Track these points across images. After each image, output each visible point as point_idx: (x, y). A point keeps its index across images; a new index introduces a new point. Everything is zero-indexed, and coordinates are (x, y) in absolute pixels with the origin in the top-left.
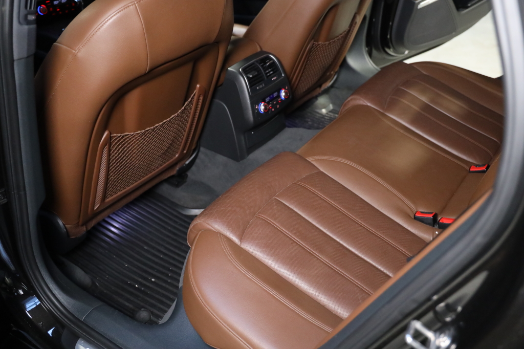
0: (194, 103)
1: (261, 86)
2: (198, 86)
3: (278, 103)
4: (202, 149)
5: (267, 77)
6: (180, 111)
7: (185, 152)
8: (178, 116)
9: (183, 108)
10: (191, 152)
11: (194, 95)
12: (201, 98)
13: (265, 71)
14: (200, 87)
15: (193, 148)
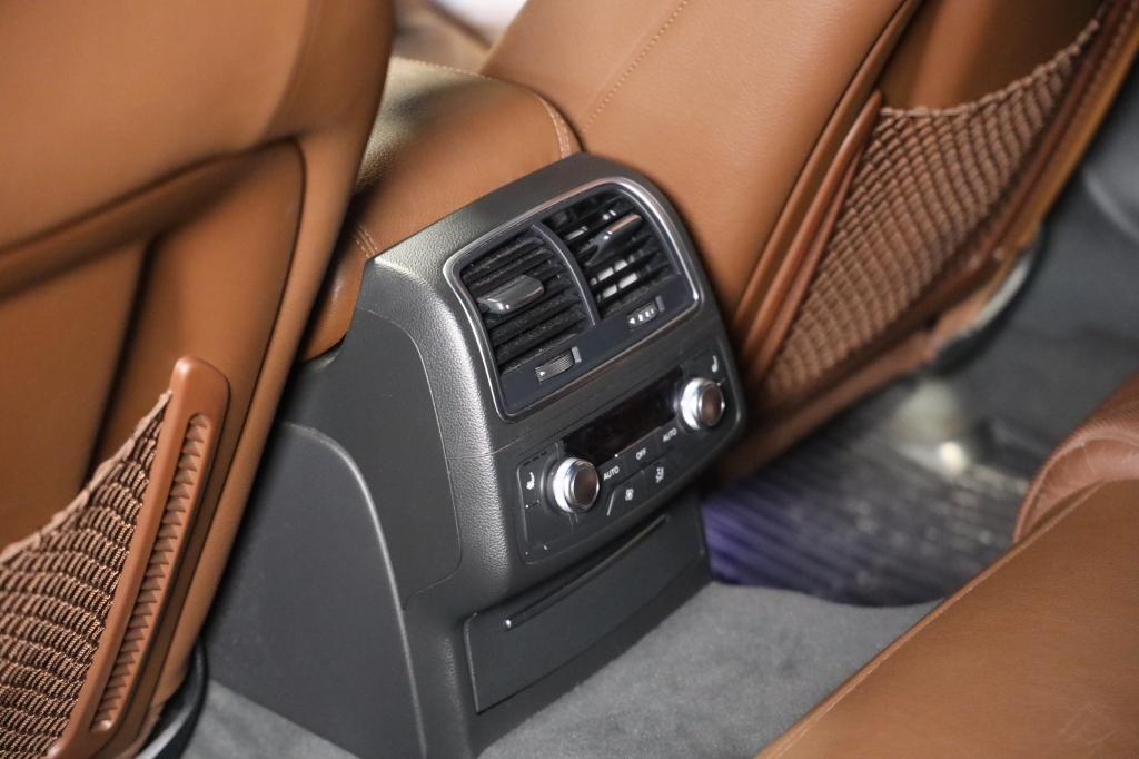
0: (160, 458)
1: (562, 364)
2: (183, 367)
3: (659, 454)
4: (218, 695)
5: (602, 308)
6: (59, 518)
7: (107, 724)
8: (48, 545)
9: (84, 497)
10: (153, 719)
11: (160, 418)
12: (204, 433)
13: (588, 275)
14: (192, 376)
15: (163, 693)
